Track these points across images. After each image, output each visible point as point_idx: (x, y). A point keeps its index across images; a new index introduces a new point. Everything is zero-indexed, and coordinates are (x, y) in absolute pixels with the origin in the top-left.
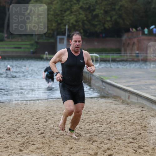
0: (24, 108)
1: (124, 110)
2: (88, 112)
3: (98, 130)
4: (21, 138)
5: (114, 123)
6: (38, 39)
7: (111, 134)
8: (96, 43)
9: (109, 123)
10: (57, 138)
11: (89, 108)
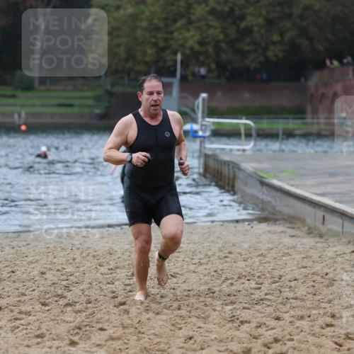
0: (81, 244)
1: (312, 251)
2: (229, 255)
3: (252, 296)
4: (75, 314)
5: (290, 281)
6: (113, 85)
7: (281, 306)
8: (247, 95)
9: (277, 279)
10: (158, 314)
11: (231, 245)
